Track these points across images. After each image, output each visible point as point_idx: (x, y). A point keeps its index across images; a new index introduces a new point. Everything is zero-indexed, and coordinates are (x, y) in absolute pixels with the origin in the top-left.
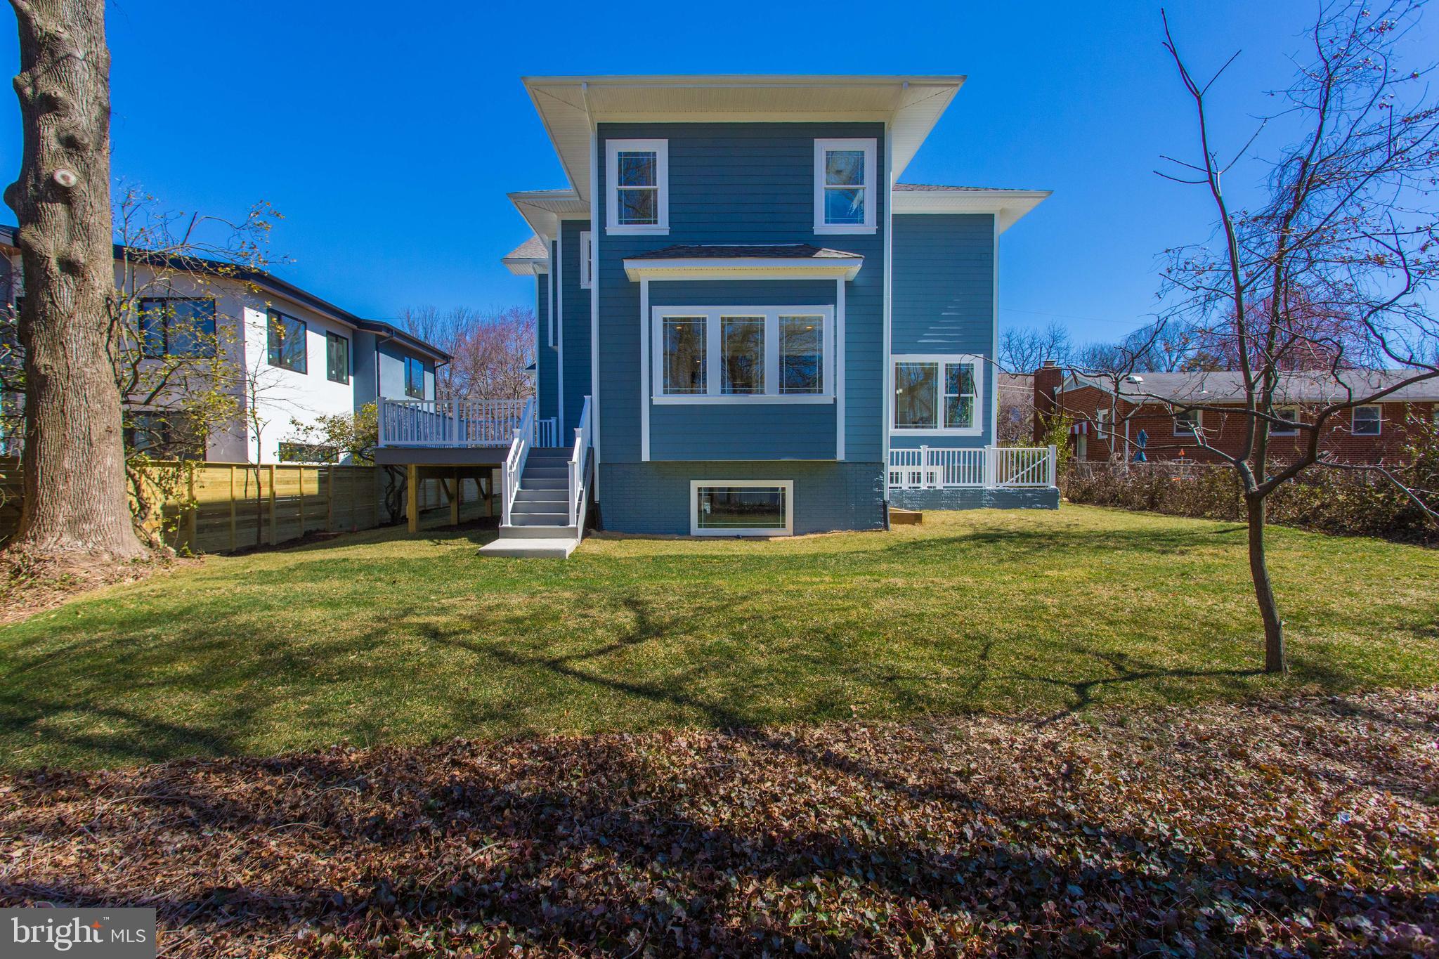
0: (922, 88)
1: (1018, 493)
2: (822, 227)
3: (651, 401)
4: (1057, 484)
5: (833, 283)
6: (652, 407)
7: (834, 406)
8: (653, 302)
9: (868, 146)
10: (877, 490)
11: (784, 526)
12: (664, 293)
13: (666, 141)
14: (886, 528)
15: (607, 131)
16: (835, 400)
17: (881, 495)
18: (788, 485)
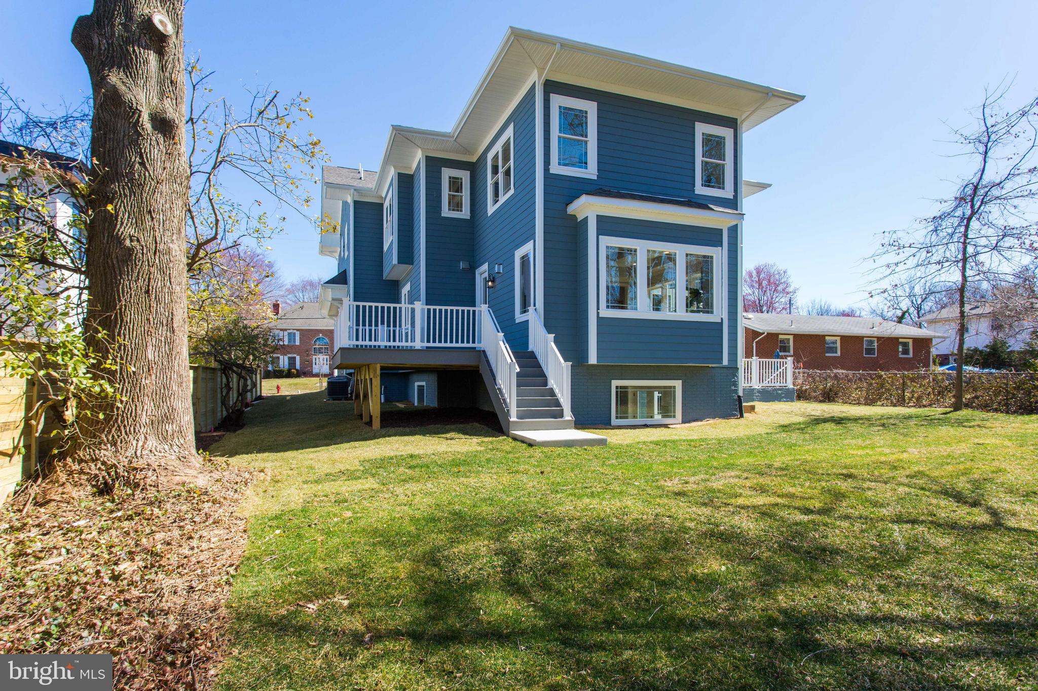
0: (778, 99)
1: (773, 391)
2: (700, 190)
3: (598, 313)
4: (794, 385)
5: (720, 231)
6: (600, 320)
7: (721, 323)
8: (601, 231)
9: (726, 133)
10: (733, 388)
11: (674, 417)
12: (608, 226)
13: (596, 104)
14: (742, 416)
15: (551, 87)
16: (722, 319)
17: (736, 391)
18: (678, 384)
